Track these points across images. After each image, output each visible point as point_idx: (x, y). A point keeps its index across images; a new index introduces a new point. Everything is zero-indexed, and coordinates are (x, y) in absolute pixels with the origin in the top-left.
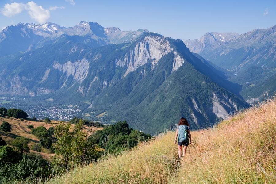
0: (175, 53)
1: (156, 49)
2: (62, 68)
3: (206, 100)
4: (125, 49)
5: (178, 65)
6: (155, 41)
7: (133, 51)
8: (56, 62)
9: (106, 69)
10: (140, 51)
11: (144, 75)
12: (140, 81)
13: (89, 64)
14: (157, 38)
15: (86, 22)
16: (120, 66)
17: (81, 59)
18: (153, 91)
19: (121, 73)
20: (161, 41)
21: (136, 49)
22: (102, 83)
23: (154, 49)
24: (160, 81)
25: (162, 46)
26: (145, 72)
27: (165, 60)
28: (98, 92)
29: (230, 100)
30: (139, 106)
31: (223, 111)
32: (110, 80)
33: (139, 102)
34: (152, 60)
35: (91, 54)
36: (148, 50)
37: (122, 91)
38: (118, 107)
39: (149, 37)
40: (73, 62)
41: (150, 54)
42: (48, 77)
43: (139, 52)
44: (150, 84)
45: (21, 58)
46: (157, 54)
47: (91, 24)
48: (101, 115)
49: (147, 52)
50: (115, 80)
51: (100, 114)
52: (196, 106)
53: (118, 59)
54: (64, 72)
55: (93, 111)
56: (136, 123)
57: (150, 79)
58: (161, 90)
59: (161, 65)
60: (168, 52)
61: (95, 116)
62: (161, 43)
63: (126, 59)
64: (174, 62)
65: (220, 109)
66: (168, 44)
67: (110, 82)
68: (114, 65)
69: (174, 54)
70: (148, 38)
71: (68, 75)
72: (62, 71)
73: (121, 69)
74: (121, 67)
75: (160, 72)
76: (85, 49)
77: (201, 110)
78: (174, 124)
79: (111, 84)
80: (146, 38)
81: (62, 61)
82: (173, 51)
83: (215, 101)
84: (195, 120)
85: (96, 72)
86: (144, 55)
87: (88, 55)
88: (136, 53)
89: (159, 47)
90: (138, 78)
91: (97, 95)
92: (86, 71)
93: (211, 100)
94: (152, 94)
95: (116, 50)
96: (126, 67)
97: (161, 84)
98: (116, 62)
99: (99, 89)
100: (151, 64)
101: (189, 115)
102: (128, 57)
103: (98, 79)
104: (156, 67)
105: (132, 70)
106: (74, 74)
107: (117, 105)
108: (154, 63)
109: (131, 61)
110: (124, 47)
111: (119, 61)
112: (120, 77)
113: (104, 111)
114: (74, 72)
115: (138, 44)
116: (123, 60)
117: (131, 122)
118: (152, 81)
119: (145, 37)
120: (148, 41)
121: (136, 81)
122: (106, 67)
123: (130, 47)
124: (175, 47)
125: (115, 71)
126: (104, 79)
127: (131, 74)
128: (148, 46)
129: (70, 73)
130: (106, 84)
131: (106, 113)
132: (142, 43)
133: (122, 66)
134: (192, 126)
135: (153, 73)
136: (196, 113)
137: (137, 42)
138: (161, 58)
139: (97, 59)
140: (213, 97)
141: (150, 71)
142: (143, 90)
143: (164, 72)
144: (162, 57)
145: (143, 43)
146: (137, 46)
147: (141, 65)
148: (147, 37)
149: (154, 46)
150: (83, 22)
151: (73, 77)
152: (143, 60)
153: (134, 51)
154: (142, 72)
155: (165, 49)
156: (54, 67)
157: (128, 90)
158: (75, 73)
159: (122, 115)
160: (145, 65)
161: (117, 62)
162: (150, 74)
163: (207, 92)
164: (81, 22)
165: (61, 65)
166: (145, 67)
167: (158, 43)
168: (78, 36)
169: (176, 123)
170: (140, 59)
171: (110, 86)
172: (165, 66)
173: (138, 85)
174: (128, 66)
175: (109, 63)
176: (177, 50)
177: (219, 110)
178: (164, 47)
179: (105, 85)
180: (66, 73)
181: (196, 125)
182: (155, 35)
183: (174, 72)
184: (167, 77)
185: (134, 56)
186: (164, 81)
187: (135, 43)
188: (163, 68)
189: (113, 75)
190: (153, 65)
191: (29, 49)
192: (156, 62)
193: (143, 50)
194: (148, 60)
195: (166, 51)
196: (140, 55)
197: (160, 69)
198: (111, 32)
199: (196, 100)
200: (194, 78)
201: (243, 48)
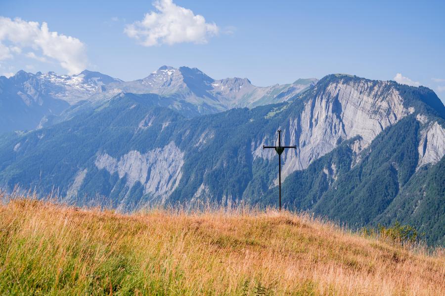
0: (421, 118)
1: (359, 112)
2: (116, 167)
4: (275, 116)
5: (435, 149)
6: (356, 94)
7: (296, 121)
8: (103, 153)
9: (228, 167)
10: (316, 121)
11: (332, 180)
12: (324, 193)
13: (183, 154)
14: (361, 84)
15: (172, 68)
16: (265, 159)
17: (163, 144)
19: (267, 177)
20: (373, 93)
21: (305, 116)
23: (355, 113)
25: (379, 103)
26: (335, 172)
27: (395, 138)
34: (352, 141)
35: (188, 132)
36: (338, 117)
39: (340, 85)
40: (143, 152)
41: (343, 126)
42: (81, 189)
43: (314, 123)
44: (355, 201)
45: (18, 145)
46: (364, 125)
47: (184, 70)
49: (336, 121)
50: (253, 192)
53: (258, 143)
54: (121, 177)
57: (353, 188)
59: (384, 151)
60: (399, 117)
62: (375, 96)
64: (422, 142)
66: (396, 97)
68: (249, 156)
69: (418, 123)
70: (336, 88)
71: (131, 184)
72: (116, 174)
73: (267, 165)
74: (267, 159)
75: (381, 169)
76: (173, 120)
80: (331, 87)
81: (118, 151)
82: (415, 113)
85: (202, 174)
86: (329, 130)
87: (181, 135)
88: (305, 126)
89: (368, 107)
90: (316, 187)
92: (174, 172)
95: (251, 120)
97: (389, 202)
98: (252, 148)
100: (349, 150)
102: (284, 134)
103: (207, 190)
104: (367, 158)
105: (297, 167)
106: (146, 182)
108: (360, 149)
110: (271, 114)
111: (262, 145)
112: (265, 186)
114: (145, 175)
115: (310, 102)
116: (270, 143)
118: (362, 194)
119: (327, 85)
120: (338, 94)
121: (312, 193)
122: (228, 162)
123: (287, 112)
124: (420, 102)
125: (250, 172)
126: (225, 192)
127: (297, 176)
128: (337, 108)
129: (137, 179)
132: (322, 99)
133: (270, 159)
135: (360, 172)
137: (306, 99)
138: (378, 133)
139: (204, 142)
141: (349, 168)
143: (393, 170)
144: (380, 130)
145: (324, 101)
146: (308, 107)
147: (321, 155)
148: (334, 85)
149: (354, 104)
150: (165, 67)
151: (143, 189)
152: (325, 142)
153: (299, 120)
154: (326, 171)
155: (389, 111)
156: (97, 164)
158: (148, 179)
160: (335, 154)
161: (255, 150)
162: (350, 177)
164: (162, 68)
165: (115, 160)
166: (335, 158)
167: (365, 98)
168: (155, 96)
170: (316, 139)
174: (286, 158)
175: (235, 151)
176: (428, 110)
178: (384, 105)
180: (124, 180)
182: (357, 80)
183: (426, 167)
184: (405, 182)
185: (299, 132)
186: (397, 193)
187: (302, 101)
188: (389, 158)
189: (247, 181)
190: (357, 151)
191: (40, 127)
192: (365, 146)
193: (324, 116)
194: (339, 141)
195: (392, 115)
196: (315, 129)
197: (382, 162)
198: (231, 90)
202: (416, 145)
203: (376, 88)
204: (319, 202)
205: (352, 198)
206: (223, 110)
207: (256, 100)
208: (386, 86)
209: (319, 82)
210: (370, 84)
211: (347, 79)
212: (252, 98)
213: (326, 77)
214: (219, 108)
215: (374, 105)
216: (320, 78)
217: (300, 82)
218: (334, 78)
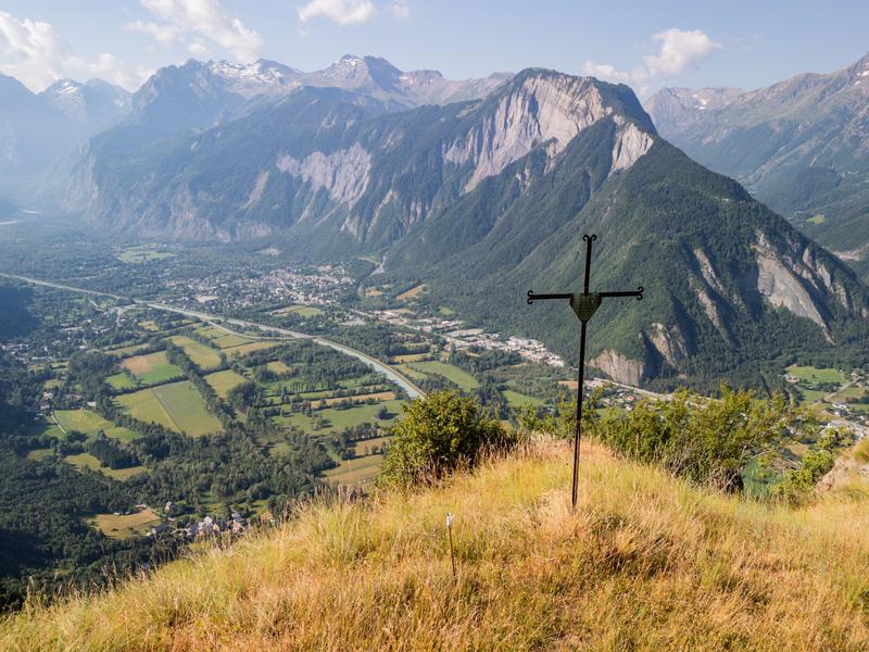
0: (618, 119)
1: (557, 111)
2: (300, 169)
3: (738, 252)
4: (468, 115)
5: (628, 152)
6: (553, 91)
7: (490, 121)
8: (284, 155)
9: (418, 171)
10: (511, 121)
11: (525, 186)
12: (516, 200)
13: (369, 157)
14: (560, 80)
15: (356, 57)
16: (456, 162)
17: (348, 144)
18: (556, 230)
19: (458, 182)
20: (572, 90)
21: (500, 115)
22: (409, 209)
23: (552, 113)
24: (575, 198)
25: (577, 102)
26: (528, 177)
27: (590, 141)
28: (396, 232)
29: (807, 253)
30: (519, 268)
31: (791, 287)
32: (427, 200)
33: (516, 258)
34: (547, 144)
35: (374, 132)
36: (534, 117)
37: (466, 229)
38: (456, 274)
39: (538, 81)
40: (327, 154)
41: (539, 127)
42: (265, 193)
43: (509, 123)
44: (546, 209)
45: (195, 144)
46: (560, 127)
47: (369, 60)
48: (412, 293)
49: (531, 121)
50: (443, 200)
51: (407, 290)
52: (707, 270)
53: (450, 144)
54: (305, 180)
55: (389, 282)
56: (515, 318)
57: (545, 194)
58: (584, 222)
59: (578, 156)
60: (596, 118)
61: (394, 297)
62: (574, 94)
63: (471, 142)
64: (616, 146)
65: (782, 281)
66: (595, 95)
67: (430, 205)
68: (440, 160)
69: (615, 124)
70: (533, 83)
71: (316, 188)
72: (300, 177)
73: (458, 169)
74: (458, 164)
75: (574, 174)
76: (358, 118)
77: (724, 283)
78: (651, 323)
79: (431, 211)
80: (528, 83)
81: (300, 152)
82: (613, 114)
83: (764, 256)
84: (711, 311)
85: (391, 179)
86: (524, 131)
87: (367, 135)
88: (499, 126)
89: (566, 106)
90: (508, 194)
91: (395, 239)
92: (362, 177)
93: (753, 253)
94: (557, 236)
95: (443, 120)
96: (471, 166)
97: (579, 209)
98: (443, 152)
99: (400, 225)
100: (544, 153)
101: (692, 295)
102: (476, 136)
103: (395, 197)
104: (561, 162)
105: (489, 173)
106: (332, 187)
107: (454, 266)
108: (554, 152)
109: (484, 148)
110: (464, 113)
111: (454, 147)
112: (455, 193)
113: (420, 283)
114: (330, 179)
115: (505, 99)
116: (462, 146)
117: (500, 315)
118: (553, 199)
119: (524, 81)
120: (535, 91)
121: (503, 201)
122: (417, 166)
123: (480, 113)
124: (618, 102)
125: (441, 178)
126: (414, 198)
127: (489, 181)
128: (534, 108)
129: (321, 184)
130: (419, 211)
131: (425, 289)
132: (518, 96)
133: (461, 162)
134: (703, 331)
135: (554, 177)
136: (712, 294)
137: (501, 96)
138: (573, 135)
139: (392, 143)
140: (757, 243)
141: (543, 173)
142: (527, 226)
143: (586, 176)
144: (576, 132)
145: (520, 98)
146: (503, 105)
147: (515, 159)
148: (532, 80)
149: (551, 103)
150: (348, 57)
151: (328, 194)
152: (519, 144)
153: (494, 120)
154: (519, 177)
155: (586, 111)
156: (278, 165)
157: (481, 226)
158: (333, 183)
159: (472, 293)
160: (529, 157)
161: (446, 152)
162: (542, 183)
163: (739, 228)
164: (345, 57)
165: (298, 163)
166: (529, 161)
167: (563, 95)
168: (338, 90)
169: (657, 321)
170: (510, 142)
171: (428, 216)
172: (589, 155)
173: (510, 214)
174: (478, 163)
175: (425, 154)
177: (777, 282)
178: (582, 104)
179: (415, 214)
180: (309, 184)
181: (713, 327)
182: (555, 75)
183: (618, 173)
184: (597, 188)
185: (492, 133)
186: (588, 199)
187: (497, 98)
188: (582, 163)
189: (437, 186)
190: (552, 156)
191: (216, 124)
192: (560, 149)
193: (518, 118)
194: (534, 143)
195: (589, 116)
196: (509, 130)
197: (576, 167)
198: (421, 84)
199: (708, 252)
200: (694, 186)
201: (766, 124)
202: (611, 149)
203: (575, 85)
204: (511, 208)
205: (543, 205)
206: (412, 107)
207: (446, 97)
208: (585, 82)
209: (517, 77)
210: (569, 80)
211: (546, 74)
213: (524, 71)
214: (408, 104)
215: (571, 104)
216: (517, 72)
217: (495, 76)
218: (530, 73)
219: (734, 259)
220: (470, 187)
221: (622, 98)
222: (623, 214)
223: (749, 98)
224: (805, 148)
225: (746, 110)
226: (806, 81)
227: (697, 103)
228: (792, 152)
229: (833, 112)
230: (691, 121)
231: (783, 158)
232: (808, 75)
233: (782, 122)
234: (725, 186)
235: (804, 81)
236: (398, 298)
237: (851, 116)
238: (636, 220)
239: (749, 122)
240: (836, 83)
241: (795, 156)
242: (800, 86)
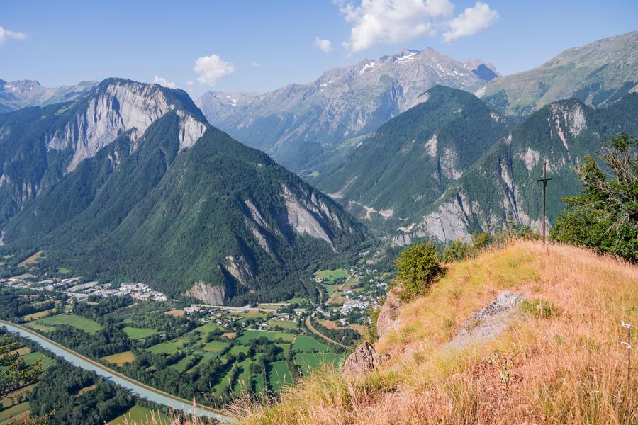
0: (179, 113)
1: (134, 109)
3: (273, 200)
4: (64, 113)
5: (190, 136)
6: (130, 94)
7: (82, 117)
9: (26, 159)
10: (100, 116)
11: (116, 164)
12: (110, 176)
14: (134, 86)
16: (58, 150)
18: (145, 196)
19: (61, 164)
20: (144, 93)
21: (90, 112)
22: (20, 189)
23: (131, 109)
24: (155, 172)
25: (148, 101)
26: (117, 157)
27: (161, 129)
28: (11, 209)
29: (313, 196)
30: (120, 228)
31: (308, 219)
32: (36, 181)
33: (117, 220)
34: (130, 132)
36: (117, 113)
37: (72, 201)
38: (69, 238)
39: (117, 87)
41: (122, 120)
43: (98, 118)
44: (135, 180)
46: (138, 119)
48: (31, 260)
49: (115, 116)
50: (50, 180)
51: (26, 258)
52: (256, 214)
53: (51, 136)
55: (9, 253)
56: (123, 269)
57: (133, 169)
58: (166, 188)
59: (154, 139)
60: (164, 112)
61: (16, 265)
62: (145, 95)
63: (69, 133)
64: (181, 132)
65: (302, 216)
66: (161, 96)
67: (39, 187)
68: (44, 149)
69: (178, 116)
70: (114, 89)
73: (60, 155)
74: (60, 150)
75: (153, 153)
77: (267, 221)
78: (224, 257)
79: (40, 190)
80: (110, 88)
82: (175, 109)
83: (289, 200)
84: (263, 242)
85: (3, 166)
86: (110, 123)
88: (91, 120)
89: (140, 104)
90: (103, 170)
91: (11, 216)
93: (282, 199)
94: (146, 200)
95: (43, 117)
96: (70, 152)
97: (160, 179)
98: (46, 142)
99: (14, 203)
100: (128, 139)
101: (249, 233)
102: (73, 128)
103: (8, 181)
104: (142, 145)
105: (86, 156)
107: (66, 232)
108: (136, 138)
109: (80, 137)
110: (61, 111)
111: (54, 138)
112: (59, 173)
113: (36, 251)
115: (93, 101)
116: (61, 136)
117: (110, 267)
118: (140, 173)
119: (107, 87)
120: (116, 95)
121: (101, 175)
122: (25, 155)
123: (75, 109)
124: (178, 101)
125: (46, 162)
126: (24, 181)
127: (87, 162)
128: (116, 106)
130: (30, 190)
131: (42, 255)
132: (103, 98)
133: (62, 149)
134: (260, 257)
135: (138, 157)
136: (262, 230)
137: (90, 98)
138: (149, 125)
140: (283, 193)
141: (129, 154)
142: (122, 194)
143: (162, 154)
144: (151, 123)
145: (105, 100)
146: (92, 105)
147: (105, 144)
148: (113, 86)
149: (129, 102)
152: (108, 134)
153: (85, 116)
154: (110, 157)
155: (156, 108)
157: (85, 197)
159: (84, 253)
160: (117, 143)
161: (48, 142)
162: (129, 161)
163: (271, 183)
167: (138, 97)
169: (228, 255)
170: (100, 131)
171: (38, 193)
172: (162, 139)
173: (107, 186)
174: (76, 149)
175: (31, 144)
176: (184, 107)
177: (299, 217)
178: (153, 102)
179: (27, 193)
181: (266, 253)
182: (130, 82)
183: (185, 150)
184: (171, 162)
185: (85, 126)
186: (165, 171)
187: (86, 99)
188: (158, 144)
189: (43, 170)
190: (134, 140)
192: (140, 136)
193: (105, 113)
194: (119, 132)
195: (159, 111)
196: (99, 123)
197: (154, 148)
198: (22, 90)
199: (254, 201)
200: (238, 157)
201: (275, 115)
202: (178, 134)
203: (146, 89)
204: (106, 182)
205: (132, 178)
206: (16, 109)
207: (45, 100)
208: (153, 87)
209: (100, 84)
210: (141, 86)
211: (123, 82)
212: (42, 97)
213: (106, 80)
214: (13, 107)
215: (144, 103)
216: (100, 81)
217: (82, 83)
218: (111, 81)
219: (271, 204)
220: (71, 168)
221: (180, 98)
222: (192, 180)
223: (262, 98)
224: (300, 130)
225: (261, 106)
226: (293, 89)
227: (230, 101)
228: (293, 133)
229: (312, 107)
230: (228, 113)
231: (289, 136)
232: (294, 85)
233: (284, 113)
234: (258, 156)
235: (292, 89)
236: (20, 266)
237: (322, 110)
238: (203, 184)
239: (265, 114)
240: (311, 90)
241: (295, 135)
242: (291, 92)
